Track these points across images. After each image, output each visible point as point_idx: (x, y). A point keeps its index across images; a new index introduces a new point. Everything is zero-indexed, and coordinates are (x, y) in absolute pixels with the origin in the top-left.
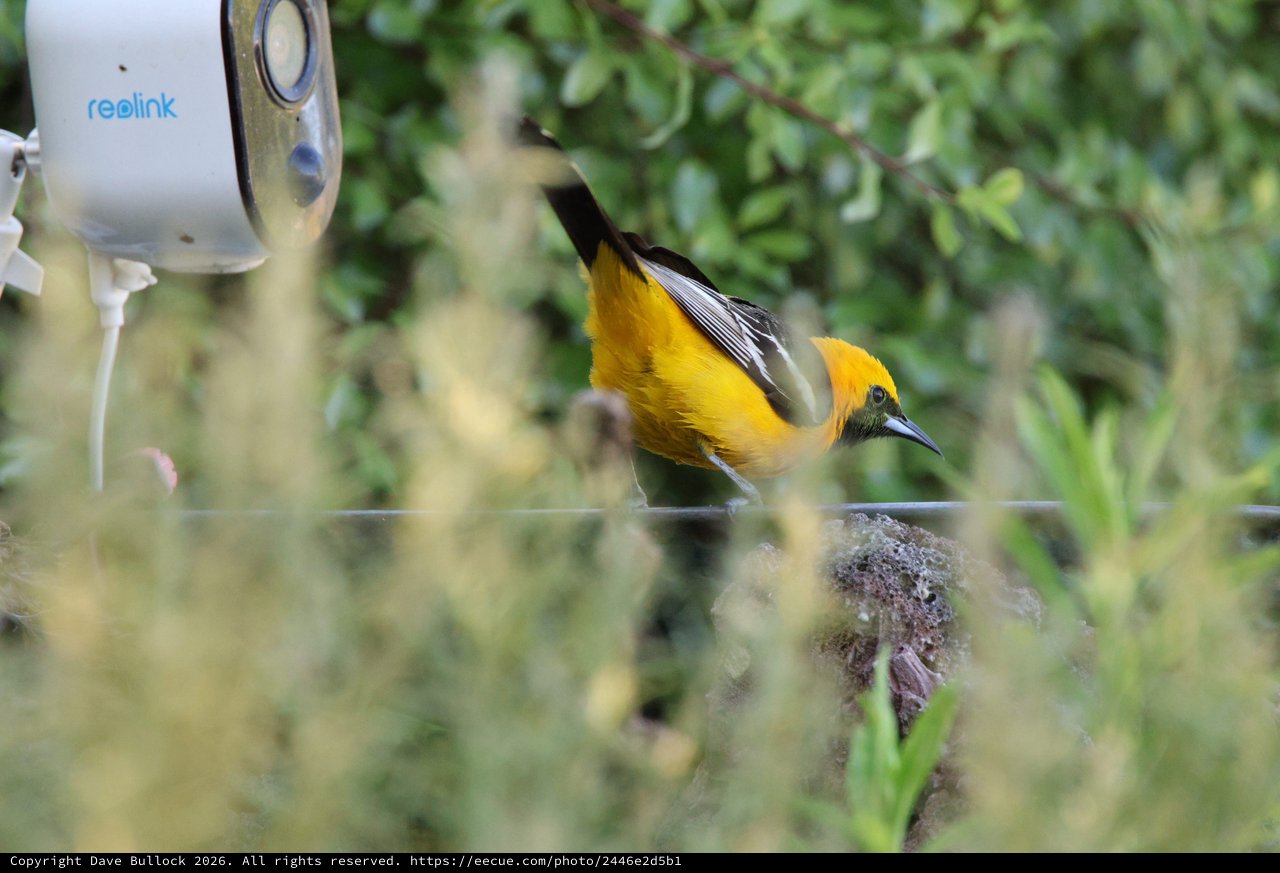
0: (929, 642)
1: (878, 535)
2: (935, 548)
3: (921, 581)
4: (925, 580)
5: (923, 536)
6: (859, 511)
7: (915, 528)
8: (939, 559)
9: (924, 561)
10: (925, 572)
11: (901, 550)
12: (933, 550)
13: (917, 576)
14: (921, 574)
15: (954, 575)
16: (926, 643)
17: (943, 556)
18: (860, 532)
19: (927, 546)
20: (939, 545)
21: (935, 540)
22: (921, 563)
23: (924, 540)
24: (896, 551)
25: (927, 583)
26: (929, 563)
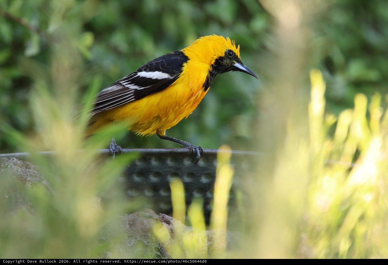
0: (32, 205)
1: (11, 165)
2: (33, 169)
3: (28, 182)
4: (29, 181)
5: (28, 165)
6: (5, 157)
7: (25, 162)
8: (34, 173)
10: (29, 178)
12: (32, 170)
13: (26, 180)
14: (27, 179)
15: (40, 179)
16: (30, 205)
17: (36, 172)
18: (4, 165)
19: (30, 169)
20: (35, 168)
21: (33, 166)
22: (27, 175)
23: (28, 167)
24: (18, 171)
25: (30, 183)
26: (30, 175)
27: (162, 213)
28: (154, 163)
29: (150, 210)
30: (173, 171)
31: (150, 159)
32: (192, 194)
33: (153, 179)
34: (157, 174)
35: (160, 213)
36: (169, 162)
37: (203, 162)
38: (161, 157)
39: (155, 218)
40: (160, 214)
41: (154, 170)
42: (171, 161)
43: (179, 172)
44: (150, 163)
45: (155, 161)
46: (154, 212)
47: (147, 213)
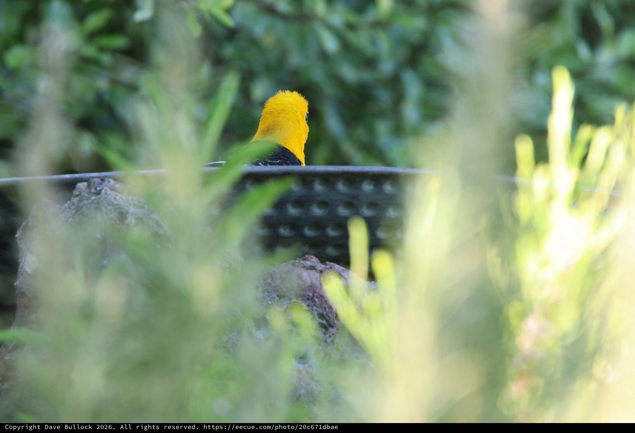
1: (106, 190)
4: (132, 214)
6: (96, 177)
8: (140, 202)
9: (132, 204)
10: (132, 210)
11: (118, 198)
13: (127, 213)
14: (130, 211)
18: (96, 189)
24: (115, 199)
26: (135, 204)
27: (330, 262)
28: (318, 187)
29: (312, 257)
30: (346, 199)
31: (313, 181)
32: (375, 233)
33: (317, 211)
34: (323, 204)
35: (327, 261)
36: (341, 187)
37: (391, 187)
38: (328, 179)
39: (320, 268)
40: (327, 263)
41: (319, 199)
42: (344, 184)
43: (355, 202)
44: (312, 188)
45: (321, 185)
46: (317, 259)
47: (307, 262)
